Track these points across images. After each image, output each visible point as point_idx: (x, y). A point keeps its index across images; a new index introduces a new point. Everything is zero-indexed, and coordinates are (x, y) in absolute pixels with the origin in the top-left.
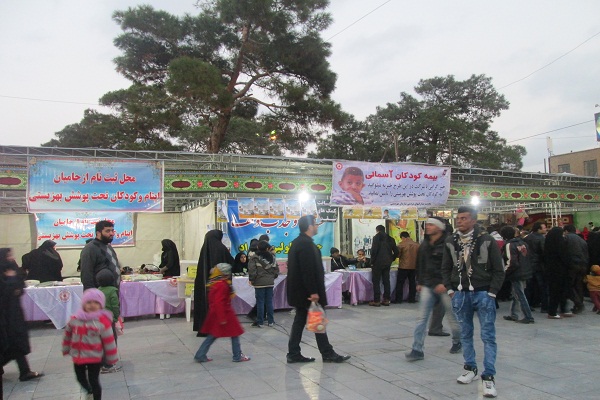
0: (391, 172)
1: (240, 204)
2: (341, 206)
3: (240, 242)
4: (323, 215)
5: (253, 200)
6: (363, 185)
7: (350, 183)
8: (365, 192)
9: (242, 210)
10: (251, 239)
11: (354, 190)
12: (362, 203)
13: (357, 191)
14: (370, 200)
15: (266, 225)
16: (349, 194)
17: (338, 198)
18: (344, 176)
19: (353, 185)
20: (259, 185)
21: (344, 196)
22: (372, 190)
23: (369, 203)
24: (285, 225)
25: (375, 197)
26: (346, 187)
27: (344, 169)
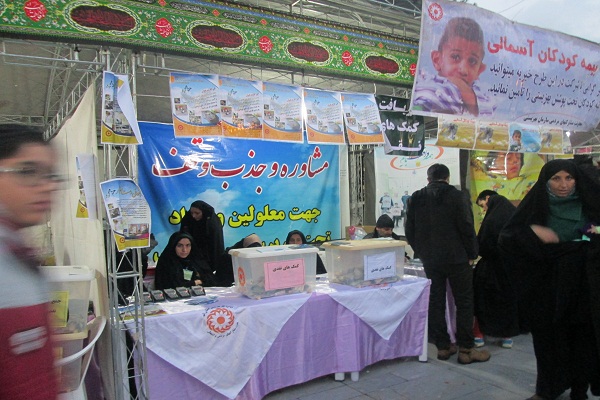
0: (531, 43)
1: (176, 92)
2: (432, 114)
3: (171, 205)
4: (393, 138)
5: (215, 81)
6: (482, 68)
7: (456, 58)
8: (484, 83)
9: (183, 109)
10: (192, 200)
11: (463, 76)
12: (475, 110)
13: (467, 79)
14: (489, 105)
15: (221, 174)
16: (452, 88)
17: (427, 95)
18: (444, 41)
19: (462, 66)
20: (235, 40)
21: (440, 91)
22: (497, 80)
23: (488, 113)
24: (256, 174)
25: (501, 98)
26: (448, 67)
27: (444, 21)
